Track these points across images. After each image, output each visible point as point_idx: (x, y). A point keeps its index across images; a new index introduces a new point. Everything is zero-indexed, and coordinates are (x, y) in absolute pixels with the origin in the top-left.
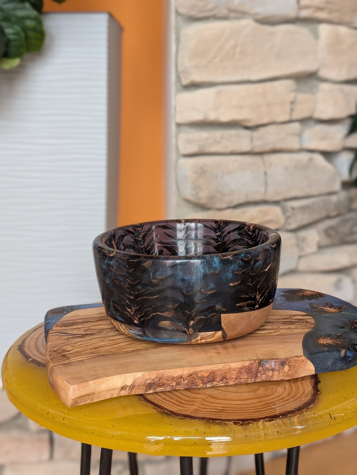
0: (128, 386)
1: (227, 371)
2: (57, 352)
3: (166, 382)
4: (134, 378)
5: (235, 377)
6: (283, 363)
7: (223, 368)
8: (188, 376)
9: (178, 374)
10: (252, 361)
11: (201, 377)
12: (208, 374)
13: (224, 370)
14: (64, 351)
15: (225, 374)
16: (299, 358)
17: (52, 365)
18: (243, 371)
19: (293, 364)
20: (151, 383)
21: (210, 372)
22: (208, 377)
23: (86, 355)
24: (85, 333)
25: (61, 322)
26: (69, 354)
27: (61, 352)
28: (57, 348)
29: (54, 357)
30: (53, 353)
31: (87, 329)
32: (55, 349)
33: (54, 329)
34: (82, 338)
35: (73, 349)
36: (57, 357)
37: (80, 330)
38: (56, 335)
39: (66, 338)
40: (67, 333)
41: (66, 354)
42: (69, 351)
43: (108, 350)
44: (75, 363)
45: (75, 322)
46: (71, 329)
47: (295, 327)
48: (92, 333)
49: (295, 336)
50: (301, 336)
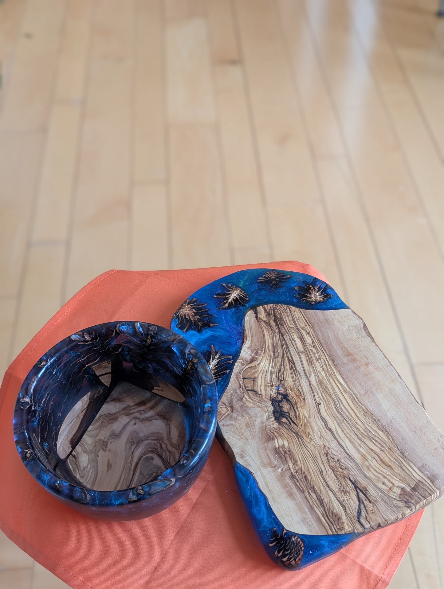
23: (405, 469)
24: (353, 491)
25: (327, 531)
26: (409, 485)
27: (407, 495)
28: (400, 503)
29: (421, 497)
30: (413, 501)
31: (341, 493)
32: (401, 504)
33: (350, 529)
34: (368, 489)
35: (397, 487)
36: (420, 494)
37: (346, 500)
38: (367, 519)
39: (371, 505)
40: (358, 510)
41: (410, 489)
42: (403, 489)
43: (389, 453)
44: (426, 473)
45: (323, 515)
46: (345, 510)
47: (288, 317)
48: (350, 484)
49: (309, 316)
50: (309, 312)
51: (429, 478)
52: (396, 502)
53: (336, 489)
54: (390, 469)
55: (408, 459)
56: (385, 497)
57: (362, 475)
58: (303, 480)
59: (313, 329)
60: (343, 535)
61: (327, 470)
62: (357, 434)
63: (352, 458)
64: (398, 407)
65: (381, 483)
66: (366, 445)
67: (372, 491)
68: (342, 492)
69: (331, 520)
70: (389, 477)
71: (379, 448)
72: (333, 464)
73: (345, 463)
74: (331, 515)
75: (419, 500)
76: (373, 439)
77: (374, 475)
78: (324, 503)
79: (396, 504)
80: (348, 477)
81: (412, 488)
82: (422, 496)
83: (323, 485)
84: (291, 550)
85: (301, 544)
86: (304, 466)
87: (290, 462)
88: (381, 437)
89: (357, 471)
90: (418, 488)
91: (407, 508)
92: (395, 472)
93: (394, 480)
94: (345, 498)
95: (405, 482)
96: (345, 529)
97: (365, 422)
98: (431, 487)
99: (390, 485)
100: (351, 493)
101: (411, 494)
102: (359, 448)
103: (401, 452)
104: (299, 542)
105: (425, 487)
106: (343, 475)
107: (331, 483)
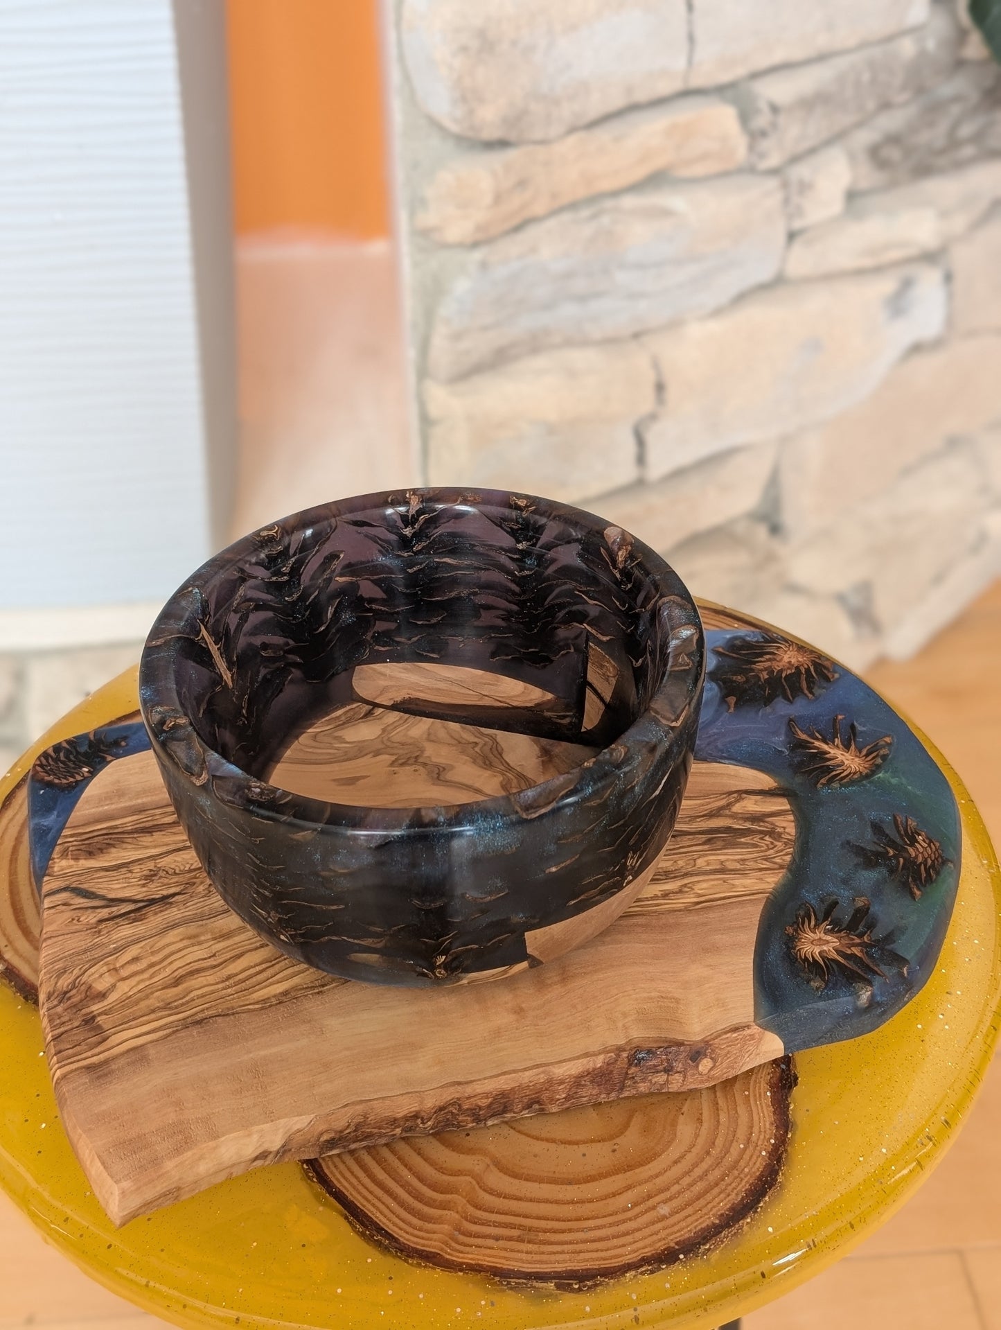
0: (271, 1152)
1: (542, 1088)
2: (69, 998)
3: (376, 1131)
4: (286, 1133)
5: (564, 1096)
6: (696, 1055)
7: (531, 1082)
8: (435, 1113)
9: (407, 1112)
10: (609, 1055)
11: (471, 1110)
12: (490, 1099)
13: (533, 1085)
14: (88, 993)
15: (536, 1093)
16: (741, 1033)
17: (58, 1073)
18: (585, 1081)
19: (724, 1052)
20: (333, 1139)
21: (496, 1095)
22: (489, 1106)
23: (152, 1016)
24: (144, 894)
25: (73, 827)
26: (105, 1013)
27: (81, 1001)
28: (69, 981)
29: (62, 1029)
30: (59, 1009)
31: (151, 870)
32: (64, 982)
33: (56, 869)
34: (137, 923)
35: (114, 986)
36: (71, 1029)
37: (129, 875)
38: (64, 905)
39: (94, 921)
40: (93, 893)
41: (95, 1013)
42: (103, 996)
43: (213, 992)
44: (122, 1061)
45: (115, 827)
46: (106, 869)
47: (738, 861)
48: (165, 893)
49: (735, 911)
50: (754, 914)
51: (106, 1062)
52: (75, 972)
53: (164, 862)
54: (170, 982)
55: (177, 1030)
56: (100, 954)
57: (177, 921)
59: (680, 911)
60: (51, 854)
64: (347, 1049)
65: (139, 954)
67: (126, 931)
68: (152, 873)
69: (96, 840)
70: (146, 975)
71: (237, 974)
74: (105, 841)
75: (55, 1023)
76: (270, 967)
77: (168, 945)
78: (142, 835)
79: (71, 970)
80: (185, 892)
81: (94, 1018)
82: (62, 1034)
84: (63, 762)
85: (68, 780)
88: (266, 987)
89: (194, 912)
90: (90, 1030)
91: (49, 992)
92: (157, 991)
93: (134, 983)
94: (134, 875)
95: (119, 1005)
96: (63, 859)
98: (78, 1061)
99: (124, 973)
100: (140, 890)
101: (80, 1010)
103: (205, 1021)
104: (74, 777)
105: (83, 1047)
106: (194, 883)
107: (184, 856)
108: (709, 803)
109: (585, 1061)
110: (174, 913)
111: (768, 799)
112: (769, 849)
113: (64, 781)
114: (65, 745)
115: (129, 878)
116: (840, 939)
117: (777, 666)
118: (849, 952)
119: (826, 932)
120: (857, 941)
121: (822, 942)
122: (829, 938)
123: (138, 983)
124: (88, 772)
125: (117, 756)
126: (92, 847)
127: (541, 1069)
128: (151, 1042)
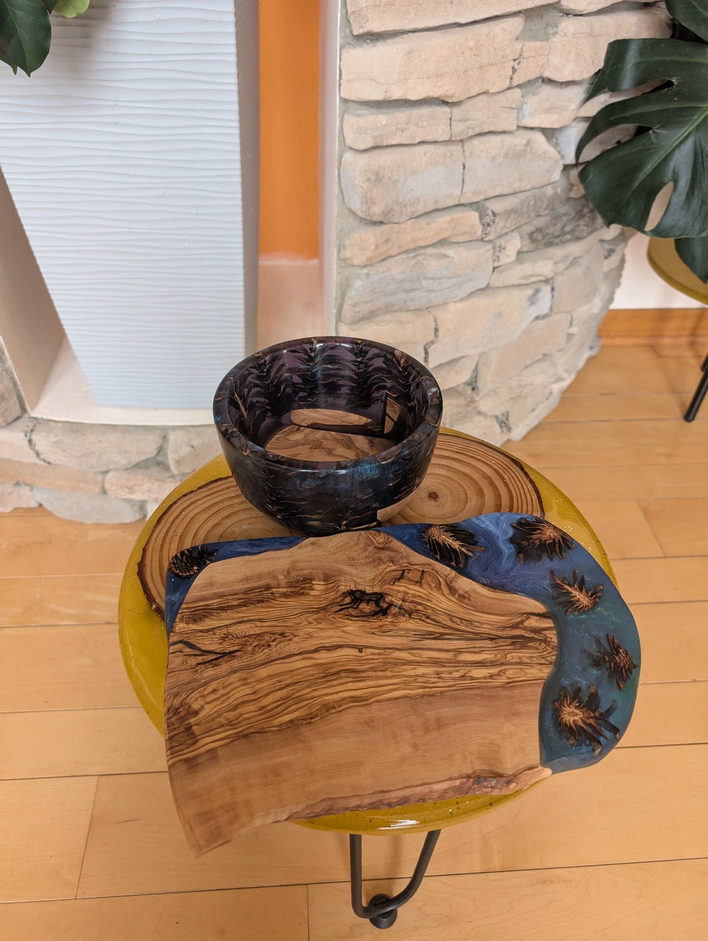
1: (426, 794)
5: (437, 797)
6: (508, 783)
7: (421, 791)
8: (369, 804)
9: (354, 804)
10: (463, 779)
11: (388, 803)
13: (422, 793)
14: (189, 710)
15: (422, 796)
16: (533, 770)
18: (449, 791)
22: (397, 801)
23: (221, 729)
24: (221, 649)
25: (187, 603)
26: (197, 725)
27: (185, 715)
28: (179, 701)
29: (174, 733)
30: (173, 719)
31: (225, 634)
32: (177, 702)
33: (177, 629)
34: (216, 667)
35: (202, 707)
36: (179, 733)
37: (214, 636)
38: (180, 652)
39: (194, 664)
40: (194, 646)
41: (192, 724)
42: (196, 713)
43: (254, 717)
44: (204, 758)
45: (208, 605)
46: (202, 631)
47: (528, 658)
48: (232, 649)
49: (528, 690)
50: (537, 692)
51: (195, 757)
52: (183, 696)
53: (232, 629)
54: (232, 707)
55: (234, 740)
56: (196, 685)
57: (237, 668)
58: (259, 598)
59: (499, 687)
60: (175, 619)
61: (262, 628)
62: (298, 684)
63: (265, 663)
64: (323, 762)
65: (217, 687)
66: (277, 690)
67: (210, 672)
68: (225, 636)
69: (198, 612)
70: (219, 702)
71: (266, 706)
72: (267, 638)
73: (262, 653)
74: (203, 614)
75: (171, 729)
76: (283, 703)
77: (231, 683)
78: (221, 611)
79: (180, 695)
80: (241, 650)
81: (191, 727)
82: (174, 736)
83: (244, 617)
84: (184, 563)
85: (186, 573)
86: (277, 604)
87: (288, 590)
88: (282, 716)
89: (246, 663)
90: (188, 735)
91: (169, 708)
92: (225, 712)
93: (213, 706)
94: (216, 636)
95: (205, 720)
96: (181, 623)
97: (314, 703)
98: (181, 755)
99: (208, 699)
100: (219, 646)
101: (184, 721)
102: (277, 679)
103: (249, 735)
104: (189, 572)
105: (184, 746)
106: (247, 645)
107: (242, 627)
108: (513, 619)
109: (450, 782)
110: (236, 663)
111: (543, 619)
112: (544, 651)
113: (184, 574)
114: (186, 552)
115: (213, 638)
116: (583, 712)
117: (544, 538)
118: (588, 722)
119: (576, 708)
120: (592, 715)
121: (574, 714)
122: (577, 711)
123: (215, 706)
124: (197, 569)
125: (212, 562)
126: (197, 616)
127: (427, 786)
128: (221, 746)
